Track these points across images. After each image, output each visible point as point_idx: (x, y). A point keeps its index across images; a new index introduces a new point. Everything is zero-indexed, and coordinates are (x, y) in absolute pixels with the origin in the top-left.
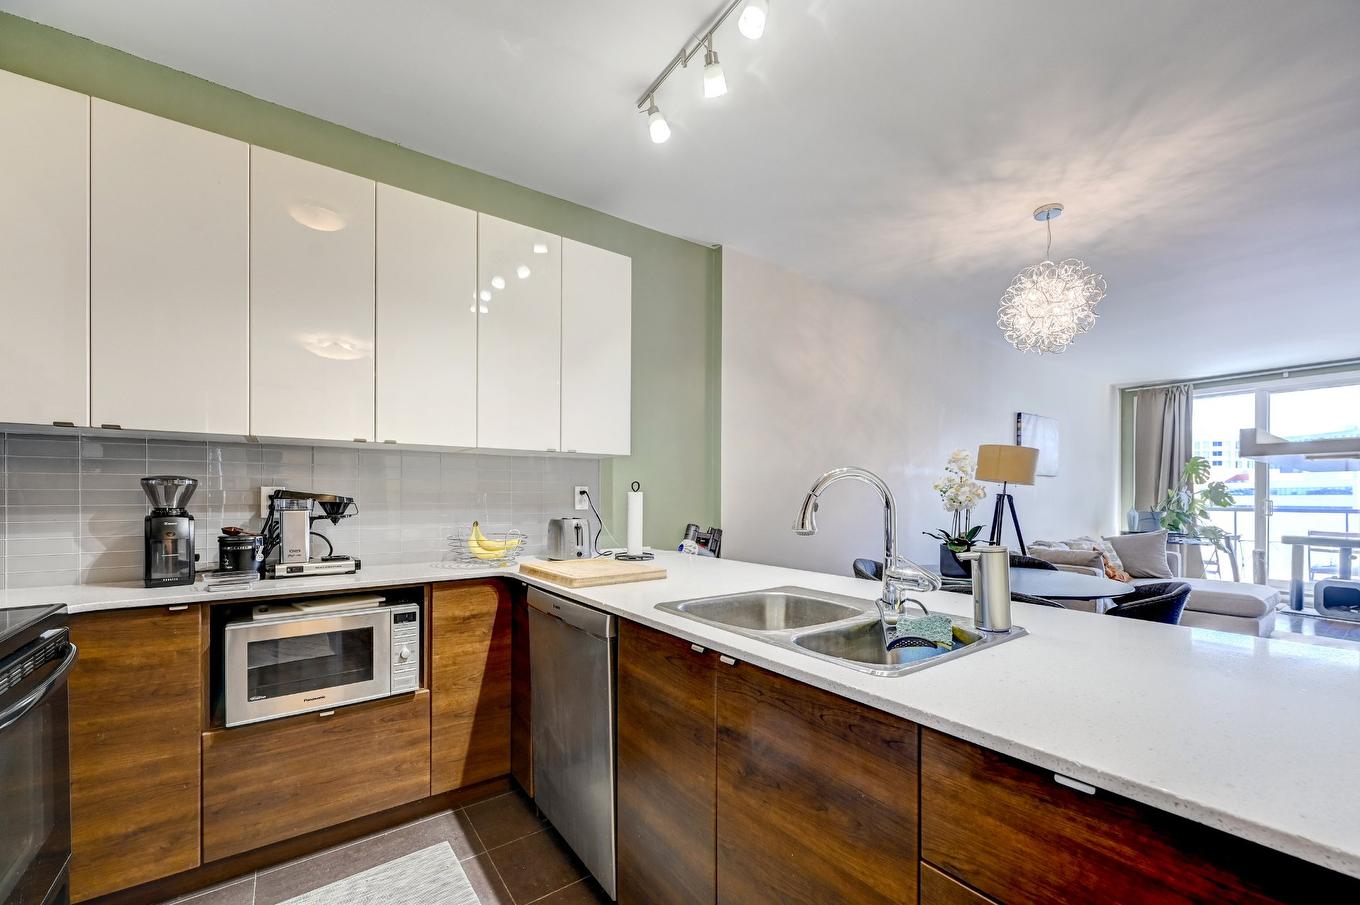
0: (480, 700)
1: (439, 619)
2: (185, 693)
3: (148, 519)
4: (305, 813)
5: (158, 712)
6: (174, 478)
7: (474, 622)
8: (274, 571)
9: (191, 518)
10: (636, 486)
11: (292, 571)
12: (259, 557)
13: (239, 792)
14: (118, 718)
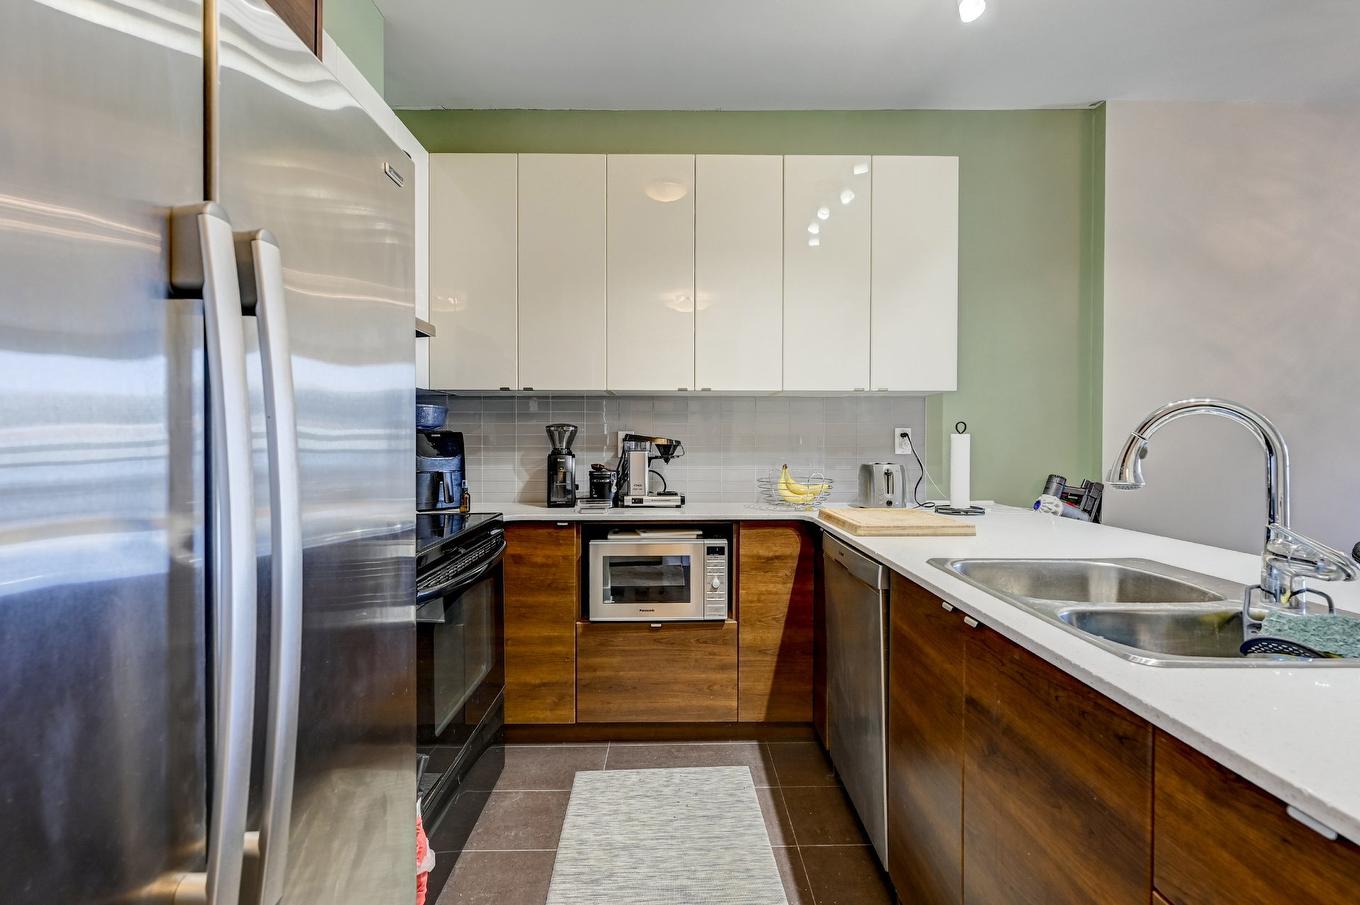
0: (783, 641)
1: (745, 556)
2: (565, 589)
3: (549, 456)
4: (641, 705)
5: (552, 599)
6: (565, 425)
7: (777, 563)
8: (623, 501)
9: (573, 456)
10: (961, 427)
11: (635, 502)
12: (614, 489)
13: (598, 673)
14: (530, 600)
